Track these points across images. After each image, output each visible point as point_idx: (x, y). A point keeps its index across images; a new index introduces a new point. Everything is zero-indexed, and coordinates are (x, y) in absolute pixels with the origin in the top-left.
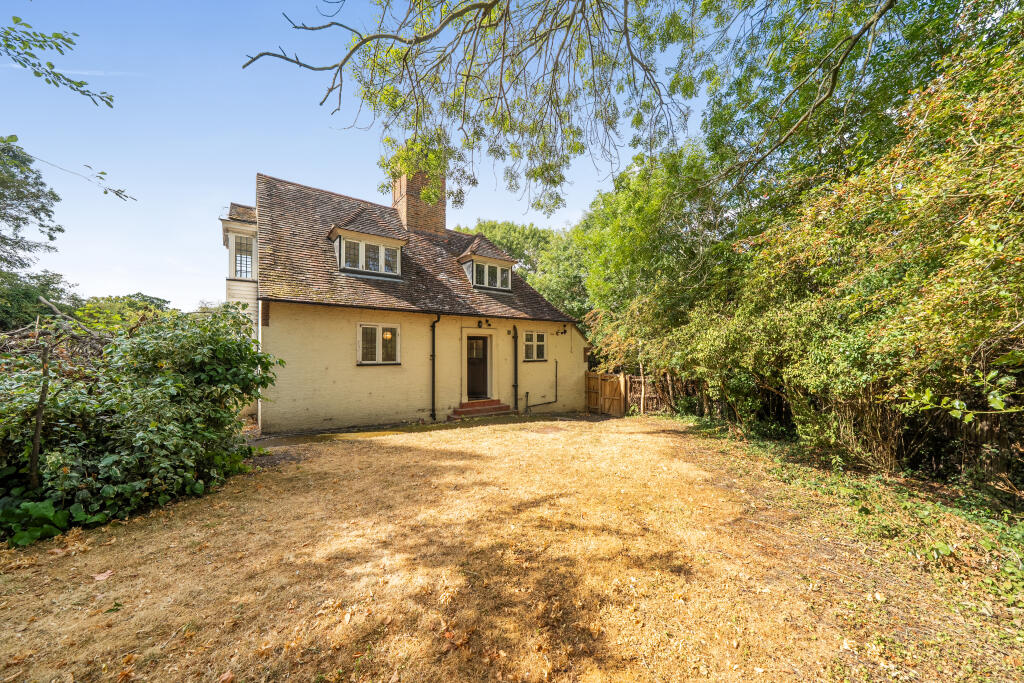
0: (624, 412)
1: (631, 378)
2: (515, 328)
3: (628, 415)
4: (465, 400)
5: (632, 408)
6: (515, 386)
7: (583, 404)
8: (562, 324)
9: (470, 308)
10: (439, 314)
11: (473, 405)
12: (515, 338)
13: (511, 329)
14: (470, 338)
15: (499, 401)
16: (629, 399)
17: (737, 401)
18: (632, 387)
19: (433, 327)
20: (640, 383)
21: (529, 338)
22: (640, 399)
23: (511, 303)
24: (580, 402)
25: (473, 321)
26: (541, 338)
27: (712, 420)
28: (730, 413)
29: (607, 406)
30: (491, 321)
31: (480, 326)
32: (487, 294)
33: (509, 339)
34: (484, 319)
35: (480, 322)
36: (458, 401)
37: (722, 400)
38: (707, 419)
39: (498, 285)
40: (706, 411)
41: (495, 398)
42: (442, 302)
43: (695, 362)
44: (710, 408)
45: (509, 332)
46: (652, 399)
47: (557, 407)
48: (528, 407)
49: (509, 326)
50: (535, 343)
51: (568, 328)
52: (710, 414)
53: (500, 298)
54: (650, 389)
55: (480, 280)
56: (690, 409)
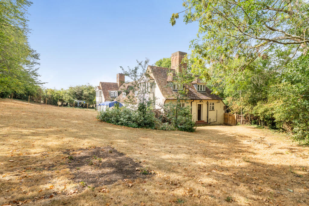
0: (236, 124)
1: (238, 115)
2: (208, 102)
3: (237, 125)
4: (197, 120)
5: (238, 123)
6: (208, 117)
7: (223, 122)
8: (218, 100)
9: (199, 98)
10: (194, 100)
11: (199, 122)
12: (208, 104)
13: (207, 102)
14: (198, 105)
15: (204, 121)
16: (237, 121)
17: (267, 121)
18: (238, 118)
19: (191, 103)
20: (241, 116)
21: (210, 104)
22: (240, 121)
23: (206, 95)
24: (222, 122)
25: (199, 101)
26: (213, 104)
27: (261, 126)
28: (265, 124)
29: (230, 123)
30: (203, 100)
31: (200, 102)
32: (201, 93)
33: (206, 105)
34: (201, 100)
35: (200, 101)
36: (196, 121)
37: (263, 121)
38: (260, 126)
39: (202, 90)
40: (260, 124)
41: (203, 120)
42: (193, 96)
43: (258, 113)
44: (261, 123)
45: (206, 103)
46: (244, 121)
47: (217, 123)
48: (210, 122)
49: (206, 101)
50: (212, 105)
51: (220, 101)
52: (261, 124)
53: (203, 94)
54: (243, 118)
55: (198, 89)
56: (255, 123)
